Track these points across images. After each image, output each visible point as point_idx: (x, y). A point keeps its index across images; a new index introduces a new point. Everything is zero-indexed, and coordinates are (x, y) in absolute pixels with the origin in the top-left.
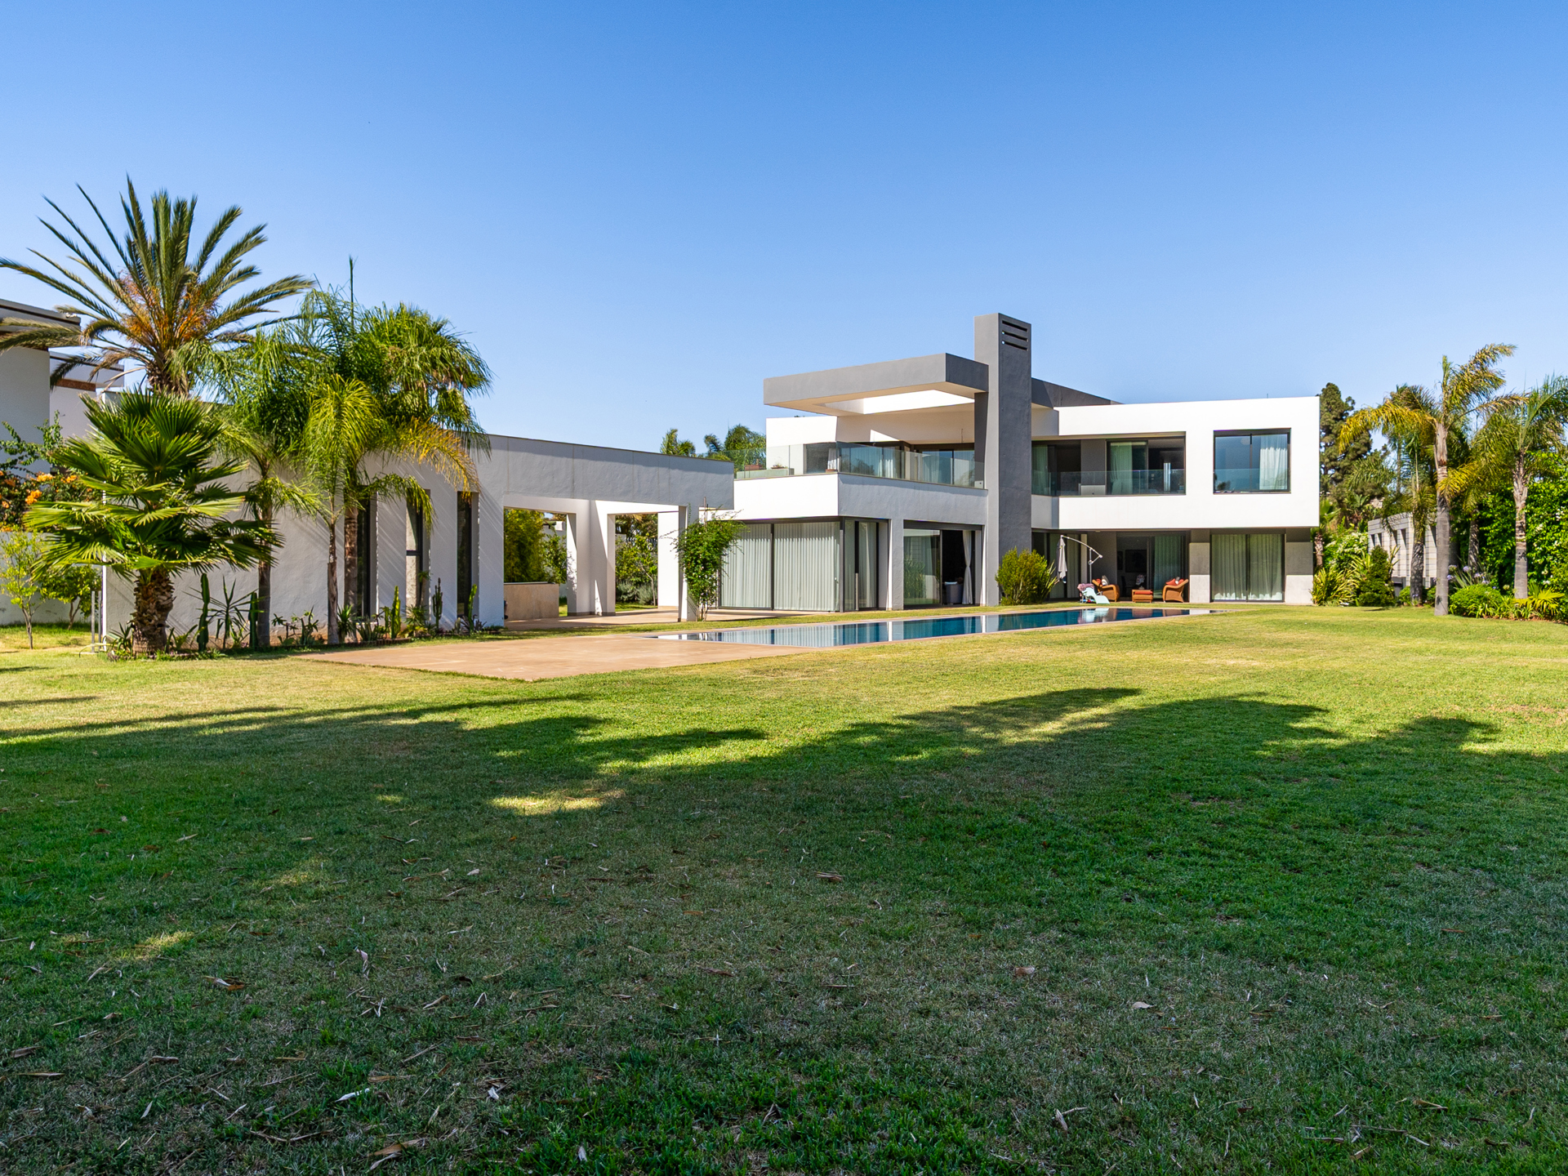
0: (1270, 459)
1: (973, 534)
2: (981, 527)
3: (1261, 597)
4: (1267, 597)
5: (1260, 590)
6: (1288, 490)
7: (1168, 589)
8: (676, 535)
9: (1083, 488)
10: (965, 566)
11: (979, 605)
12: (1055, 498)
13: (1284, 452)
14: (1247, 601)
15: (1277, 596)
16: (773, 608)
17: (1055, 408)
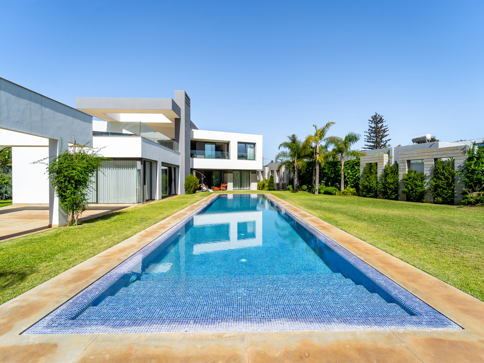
0: (250, 151)
1: (175, 169)
2: (178, 166)
3: (244, 188)
4: (245, 188)
5: (244, 187)
6: (254, 160)
7: (222, 187)
8: (47, 161)
9: (198, 156)
10: (172, 180)
11: (177, 194)
12: (192, 158)
13: (253, 149)
14: (241, 189)
15: (248, 188)
16: (97, 203)
17: (192, 130)
